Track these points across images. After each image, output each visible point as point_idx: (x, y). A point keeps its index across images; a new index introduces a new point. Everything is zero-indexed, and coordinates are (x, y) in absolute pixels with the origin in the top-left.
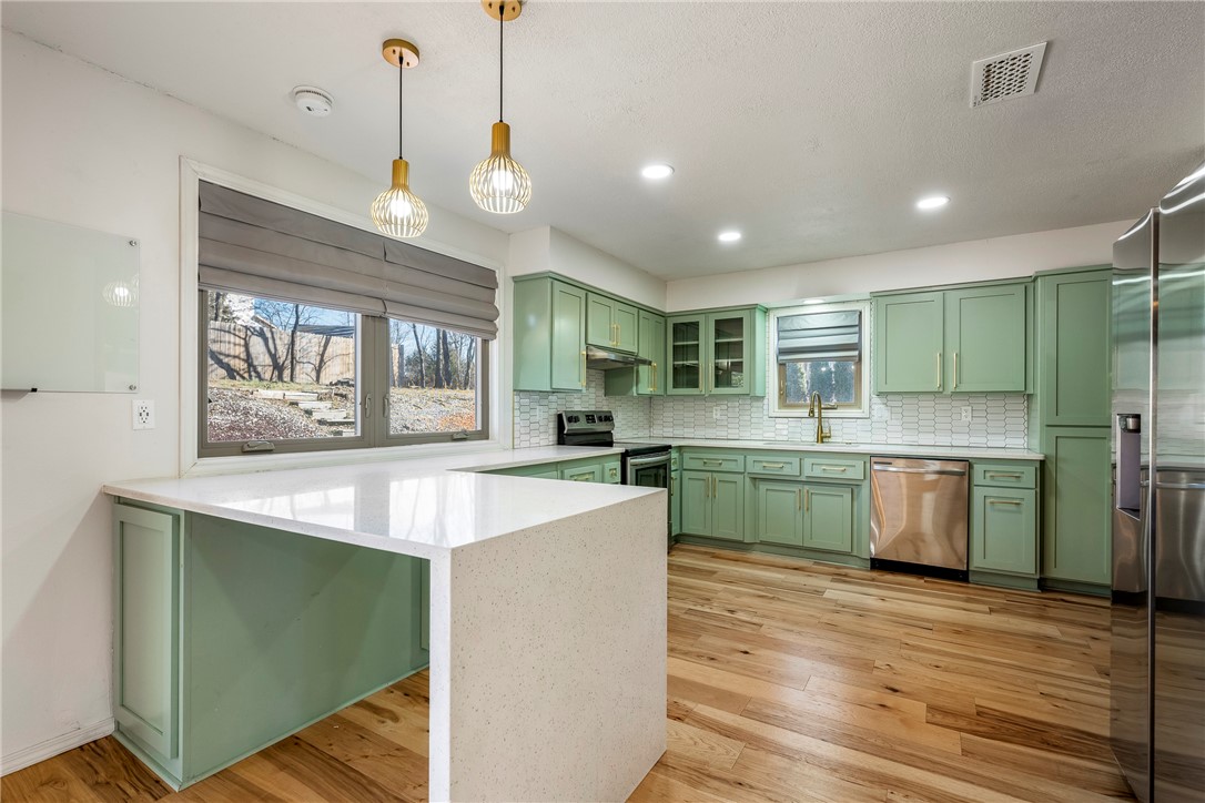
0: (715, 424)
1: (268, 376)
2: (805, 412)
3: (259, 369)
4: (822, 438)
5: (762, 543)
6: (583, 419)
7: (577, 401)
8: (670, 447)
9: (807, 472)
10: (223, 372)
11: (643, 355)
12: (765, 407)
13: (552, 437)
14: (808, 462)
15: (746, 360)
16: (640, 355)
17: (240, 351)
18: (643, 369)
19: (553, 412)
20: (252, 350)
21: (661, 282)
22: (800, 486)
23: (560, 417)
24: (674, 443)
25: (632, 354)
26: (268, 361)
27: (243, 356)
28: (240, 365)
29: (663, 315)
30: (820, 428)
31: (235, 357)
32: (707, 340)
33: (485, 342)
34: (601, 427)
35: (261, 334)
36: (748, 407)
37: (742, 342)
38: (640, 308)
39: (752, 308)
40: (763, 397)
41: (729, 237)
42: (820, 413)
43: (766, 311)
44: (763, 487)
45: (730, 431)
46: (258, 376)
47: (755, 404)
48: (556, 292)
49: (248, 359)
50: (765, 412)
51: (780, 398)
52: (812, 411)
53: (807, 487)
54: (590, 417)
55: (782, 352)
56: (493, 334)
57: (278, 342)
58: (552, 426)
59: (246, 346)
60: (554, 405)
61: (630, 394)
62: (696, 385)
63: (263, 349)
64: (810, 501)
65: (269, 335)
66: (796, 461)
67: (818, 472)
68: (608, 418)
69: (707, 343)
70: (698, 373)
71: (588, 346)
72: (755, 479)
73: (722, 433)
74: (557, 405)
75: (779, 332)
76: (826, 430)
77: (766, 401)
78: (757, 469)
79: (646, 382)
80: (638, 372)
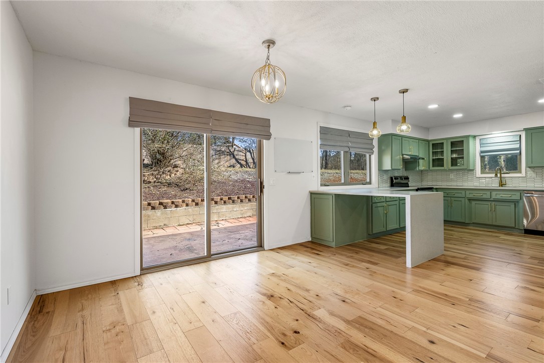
0: (452, 180)
1: (252, 167)
2: (493, 175)
3: (249, 164)
4: (502, 185)
5: (473, 223)
6: (399, 179)
7: (396, 173)
8: (433, 188)
9: (494, 197)
10: (239, 165)
11: (421, 156)
12: (475, 173)
13: (389, 184)
14: (494, 193)
15: (465, 156)
16: (420, 156)
17: (243, 158)
18: (421, 161)
19: (389, 176)
20: (247, 157)
21: (427, 129)
22: (491, 202)
23: (391, 178)
24: (434, 187)
25: (416, 156)
26: (252, 161)
27: (245, 160)
28: (243, 163)
29: (428, 141)
30: (501, 181)
31: (242, 160)
32: (447, 149)
33: (370, 156)
34: (404, 181)
35: (250, 151)
36: (466, 174)
37: (463, 149)
38: (419, 139)
39: (468, 137)
40: (473, 170)
41: (458, 116)
42: (501, 175)
43: (475, 137)
44: (473, 203)
45: (458, 183)
46: (249, 167)
47: (470, 172)
48: (393, 140)
49: (246, 161)
50: (474, 175)
51: (481, 170)
52: (496, 175)
53: (493, 203)
54: (401, 178)
55: (482, 152)
56: (373, 153)
57: (254, 154)
58: (389, 181)
59: (246, 156)
60: (389, 174)
61: (415, 170)
62: (443, 166)
63: (250, 157)
64: (495, 208)
65: (252, 151)
66: (488, 193)
67: (498, 197)
68: (407, 178)
69: (447, 150)
70: (443, 161)
71: (403, 155)
72: (470, 200)
73: (455, 184)
74: (390, 175)
75: (480, 145)
76: (504, 182)
77: (475, 171)
78: (471, 196)
79: (422, 166)
80: (419, 162)
